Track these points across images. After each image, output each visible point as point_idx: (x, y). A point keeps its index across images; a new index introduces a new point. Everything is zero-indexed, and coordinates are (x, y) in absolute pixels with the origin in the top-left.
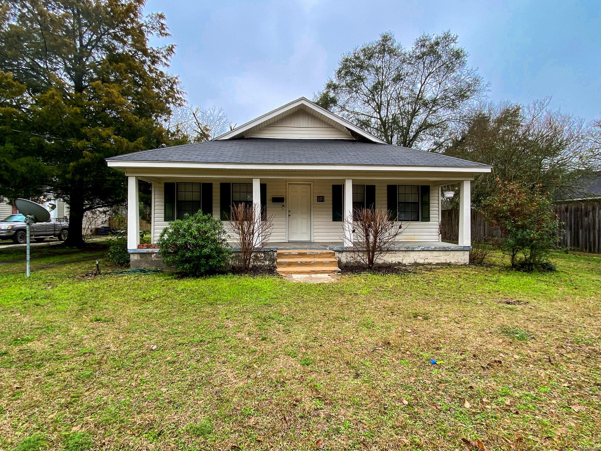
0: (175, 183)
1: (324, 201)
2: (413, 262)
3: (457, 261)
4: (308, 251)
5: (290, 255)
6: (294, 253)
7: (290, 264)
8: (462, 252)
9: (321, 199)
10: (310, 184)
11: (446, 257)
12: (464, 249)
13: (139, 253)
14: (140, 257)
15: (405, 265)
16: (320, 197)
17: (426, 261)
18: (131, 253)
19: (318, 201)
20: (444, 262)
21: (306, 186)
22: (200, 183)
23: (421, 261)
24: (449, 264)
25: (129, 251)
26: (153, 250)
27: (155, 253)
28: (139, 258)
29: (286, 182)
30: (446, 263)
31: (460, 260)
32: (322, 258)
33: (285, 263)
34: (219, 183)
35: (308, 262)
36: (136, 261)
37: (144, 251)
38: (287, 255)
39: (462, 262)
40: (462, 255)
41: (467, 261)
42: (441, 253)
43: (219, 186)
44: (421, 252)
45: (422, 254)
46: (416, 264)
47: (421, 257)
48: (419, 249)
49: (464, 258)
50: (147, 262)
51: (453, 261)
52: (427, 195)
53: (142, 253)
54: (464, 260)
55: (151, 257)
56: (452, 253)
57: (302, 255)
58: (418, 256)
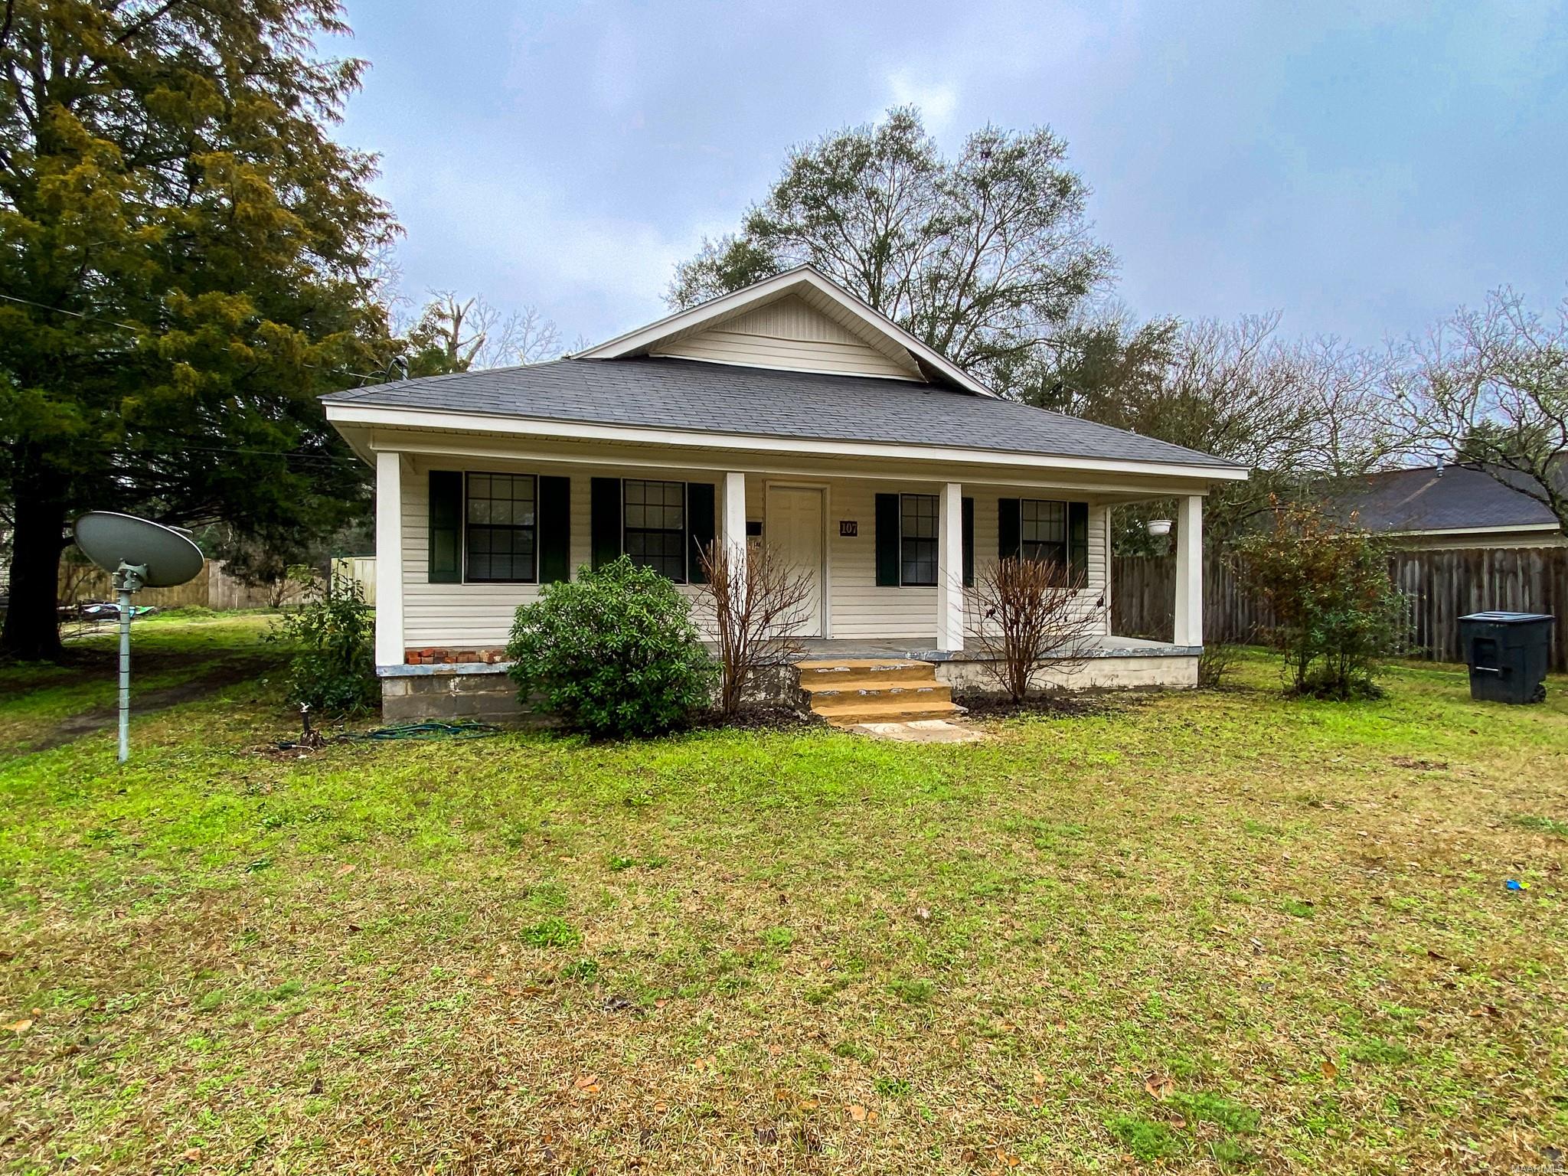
0: (461, 473)
1: (856, 535)
2: (1088, 685)
3: (1175, 681)
4: (873, 664)
5: (831, 675)
6: (840, 669)
7: (841, 698)
8: (1185, 660)
9: (848, 529)
10: (822, 491)
11: (1154, 672)
12: (1186, 654)
13: (411, 677)
14: (414, 689)
15: (1072, 693)
16: (846, 523)
17: (1116, 683)
18: (387, 678)
19: (842, 535)
20: (1150, 683)
21: (809, 494)
22: (536, 476)
23: (1105, 683)
24: (1160, 688)
25: (381, 673)
26: (454, 666)
27: (458, 676)
28: (410, 692)
29: (764, 481)
30: (1154, 686)
31: (1181, 679)
32: (907, 679)
33: (831, 694)
34: (587, 478)
35: (884, 691)
36: (401, 699)
37: (428, 670)
38: (824, 674)
39: (1185, 683)
40: (1185, 666)
41: (1194, 680)
42: (1145, 663)
43: (588, 488)
44: (1104, 662)
45: (1108, 666)
46: (1096, 690)
47: (1105, 672)
48: (1102, 655)
49: (1186, 673)
50: (433, 703)
51: (1167, 681)
52: (1083, 526)
53: (420, 677)
54: (1189, 678)
55: (447, 686)
56: (1166, 662)
57: (859, 674)
58: (1100, 670)
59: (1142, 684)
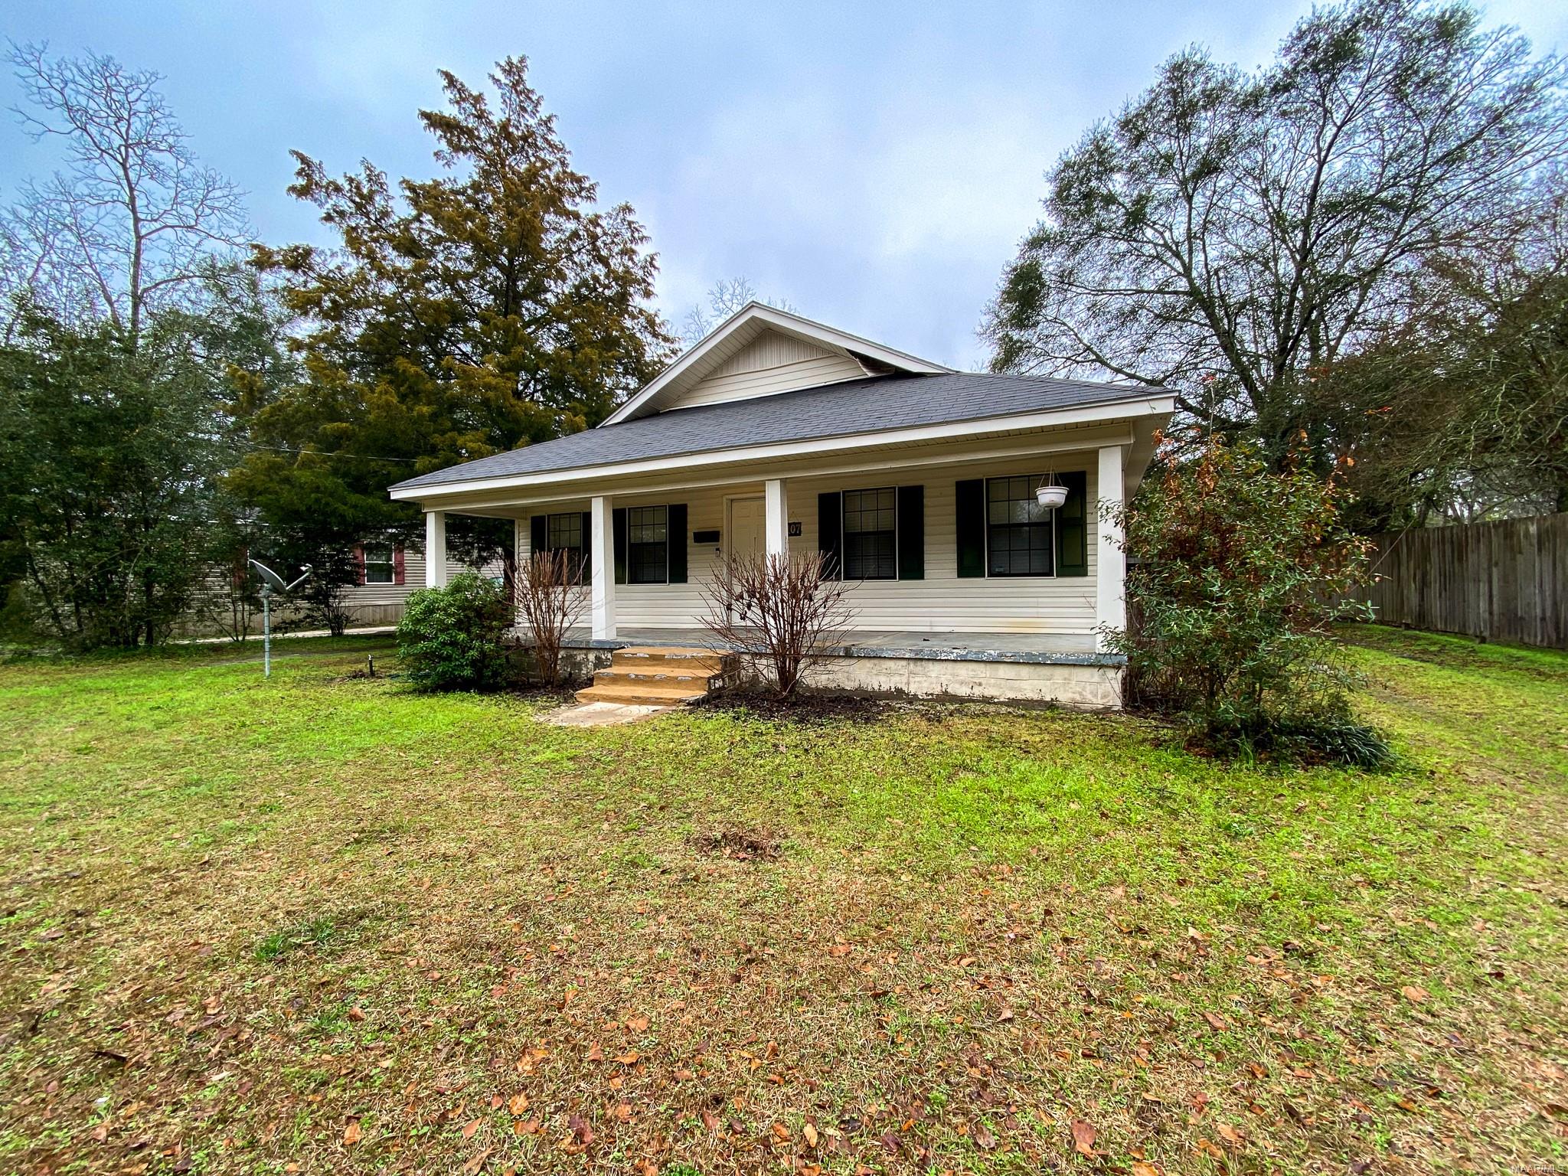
0: (545, 516)
1: (801, 534)
2: (937, 690)
3: (1078, 698)
5: (634, 660)
6: (641, 655)
7: (615, 679)
9: (793, 530)
11: (1040, 684)
15: (915, 699)
16: (791, 524)
17: (978, 692)
20: (1036, 697)
22: (580, 513)
23: (963, 691)
24: (1052, 706)
31: (1091, 697)
32: (694, 667)
33: (608, 675)
38: (629, 658)
39: (1099, 703)
41: (1116, 700)
44: (959, 666)
45: (964, 671)
46: (946, 697)
47: (961, 678)
48: (952, 657)
51: (1064, 697)
52: (1078, 500)
54: (1104, 697)
56: (1060, 673)
58: (953, 675)
59: (1020, 697)
